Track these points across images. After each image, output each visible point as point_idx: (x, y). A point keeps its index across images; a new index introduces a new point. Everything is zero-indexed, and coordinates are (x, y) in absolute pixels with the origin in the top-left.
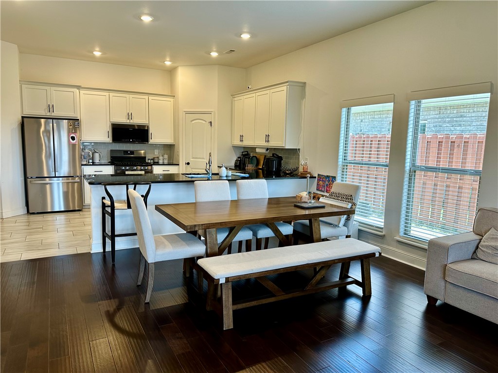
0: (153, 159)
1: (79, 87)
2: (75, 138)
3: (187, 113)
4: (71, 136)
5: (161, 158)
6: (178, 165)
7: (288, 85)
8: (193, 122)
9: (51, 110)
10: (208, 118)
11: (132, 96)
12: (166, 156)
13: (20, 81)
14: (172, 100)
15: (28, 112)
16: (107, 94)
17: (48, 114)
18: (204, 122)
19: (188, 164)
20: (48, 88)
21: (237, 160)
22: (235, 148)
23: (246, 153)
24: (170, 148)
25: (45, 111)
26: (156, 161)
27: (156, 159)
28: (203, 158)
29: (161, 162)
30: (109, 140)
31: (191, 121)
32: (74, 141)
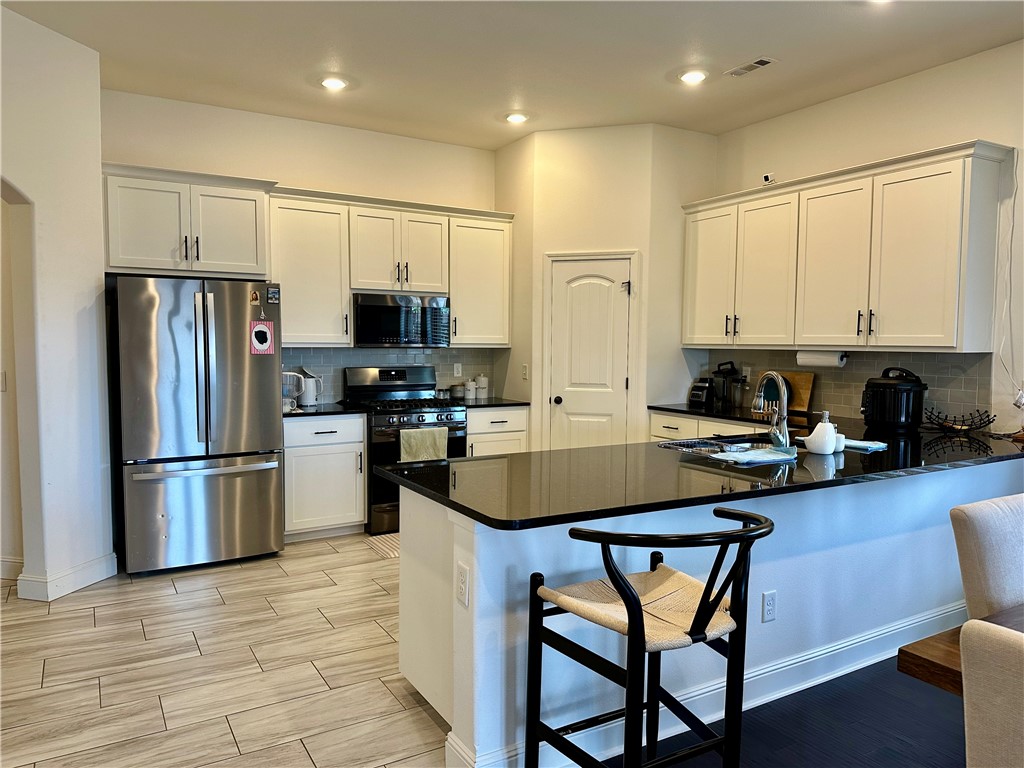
0: (451, 389)
1: (269, 187)
2: (269, 336)
3: (557, 259)
4: (257, 329)
5: (471, 385)
6: (528, 404)
7: (968, 156)
8: (574, 285)
9: (192, 253)
10: (619, 272)
11: (408, 215)
12: (484, 381)
13: (103, 164)
14: (506, 226)
15: (125, 259)
16: (342, 209)
17: (183, 265)
18: (606, 284)
19: (558, 401)
20: (183, 188)
21: (695, 388)
22: (691, 352)
23: (729, 366)
24: (492, 358)
25: (173, 256)
26: (460, 395)
27: (459, 388)
28: (604, 385)
29: (471, 396)
30: (348, 340)
31: (569, 282)
32: (266, 346)
